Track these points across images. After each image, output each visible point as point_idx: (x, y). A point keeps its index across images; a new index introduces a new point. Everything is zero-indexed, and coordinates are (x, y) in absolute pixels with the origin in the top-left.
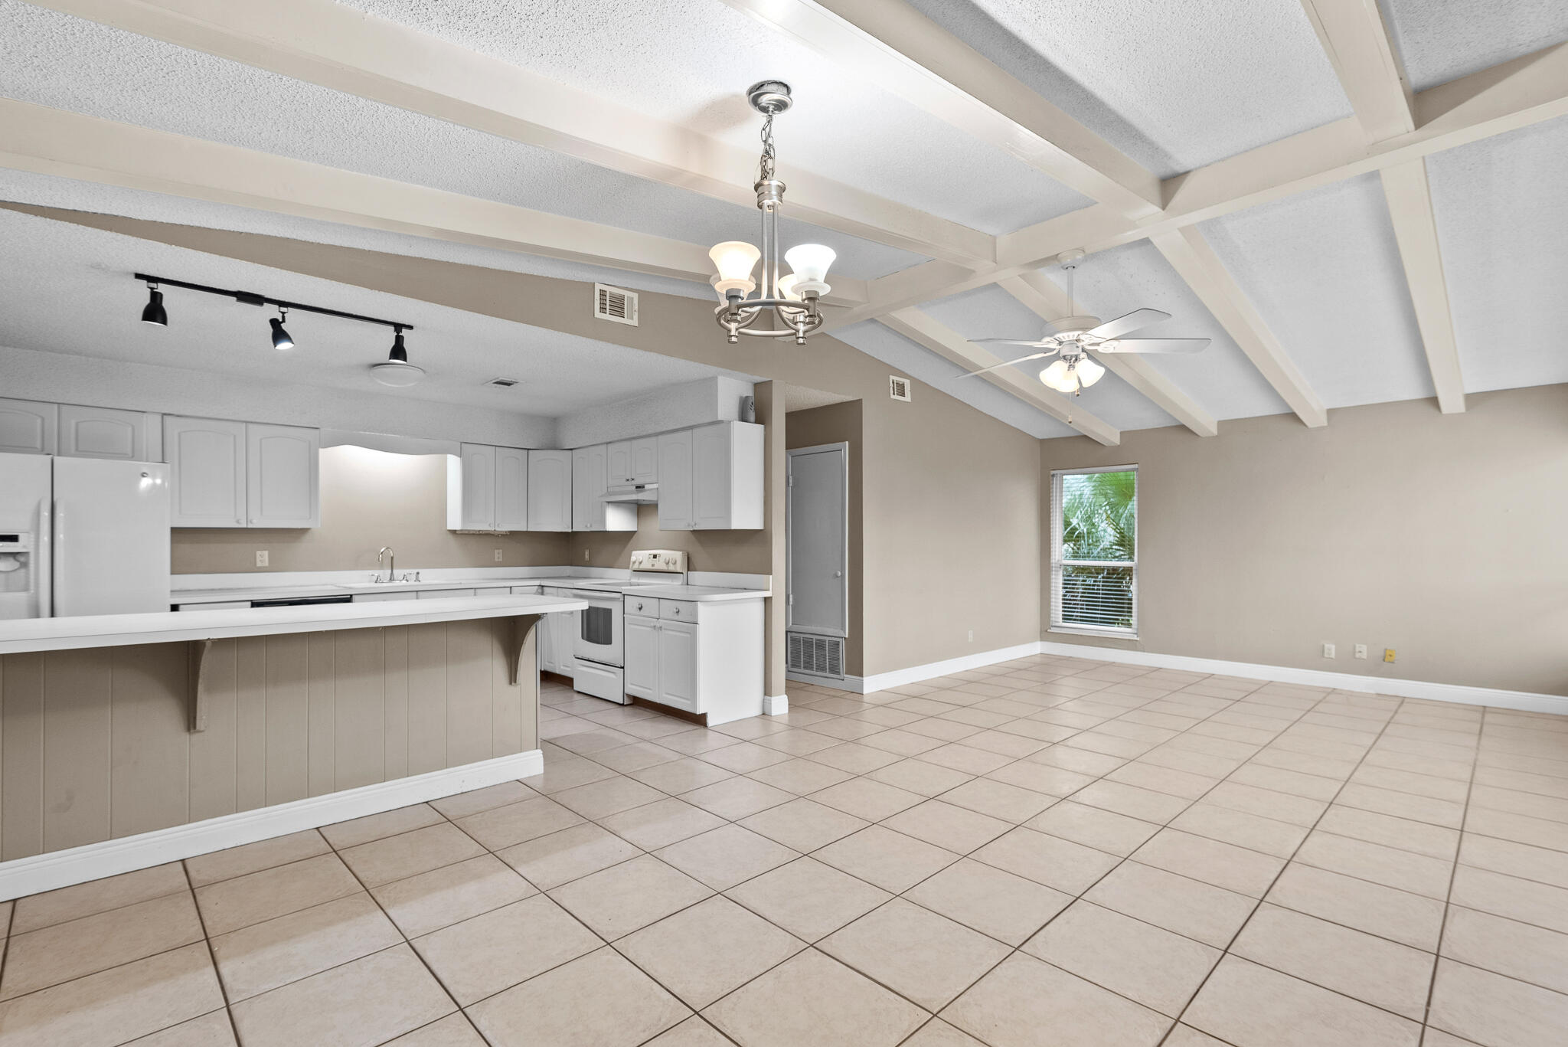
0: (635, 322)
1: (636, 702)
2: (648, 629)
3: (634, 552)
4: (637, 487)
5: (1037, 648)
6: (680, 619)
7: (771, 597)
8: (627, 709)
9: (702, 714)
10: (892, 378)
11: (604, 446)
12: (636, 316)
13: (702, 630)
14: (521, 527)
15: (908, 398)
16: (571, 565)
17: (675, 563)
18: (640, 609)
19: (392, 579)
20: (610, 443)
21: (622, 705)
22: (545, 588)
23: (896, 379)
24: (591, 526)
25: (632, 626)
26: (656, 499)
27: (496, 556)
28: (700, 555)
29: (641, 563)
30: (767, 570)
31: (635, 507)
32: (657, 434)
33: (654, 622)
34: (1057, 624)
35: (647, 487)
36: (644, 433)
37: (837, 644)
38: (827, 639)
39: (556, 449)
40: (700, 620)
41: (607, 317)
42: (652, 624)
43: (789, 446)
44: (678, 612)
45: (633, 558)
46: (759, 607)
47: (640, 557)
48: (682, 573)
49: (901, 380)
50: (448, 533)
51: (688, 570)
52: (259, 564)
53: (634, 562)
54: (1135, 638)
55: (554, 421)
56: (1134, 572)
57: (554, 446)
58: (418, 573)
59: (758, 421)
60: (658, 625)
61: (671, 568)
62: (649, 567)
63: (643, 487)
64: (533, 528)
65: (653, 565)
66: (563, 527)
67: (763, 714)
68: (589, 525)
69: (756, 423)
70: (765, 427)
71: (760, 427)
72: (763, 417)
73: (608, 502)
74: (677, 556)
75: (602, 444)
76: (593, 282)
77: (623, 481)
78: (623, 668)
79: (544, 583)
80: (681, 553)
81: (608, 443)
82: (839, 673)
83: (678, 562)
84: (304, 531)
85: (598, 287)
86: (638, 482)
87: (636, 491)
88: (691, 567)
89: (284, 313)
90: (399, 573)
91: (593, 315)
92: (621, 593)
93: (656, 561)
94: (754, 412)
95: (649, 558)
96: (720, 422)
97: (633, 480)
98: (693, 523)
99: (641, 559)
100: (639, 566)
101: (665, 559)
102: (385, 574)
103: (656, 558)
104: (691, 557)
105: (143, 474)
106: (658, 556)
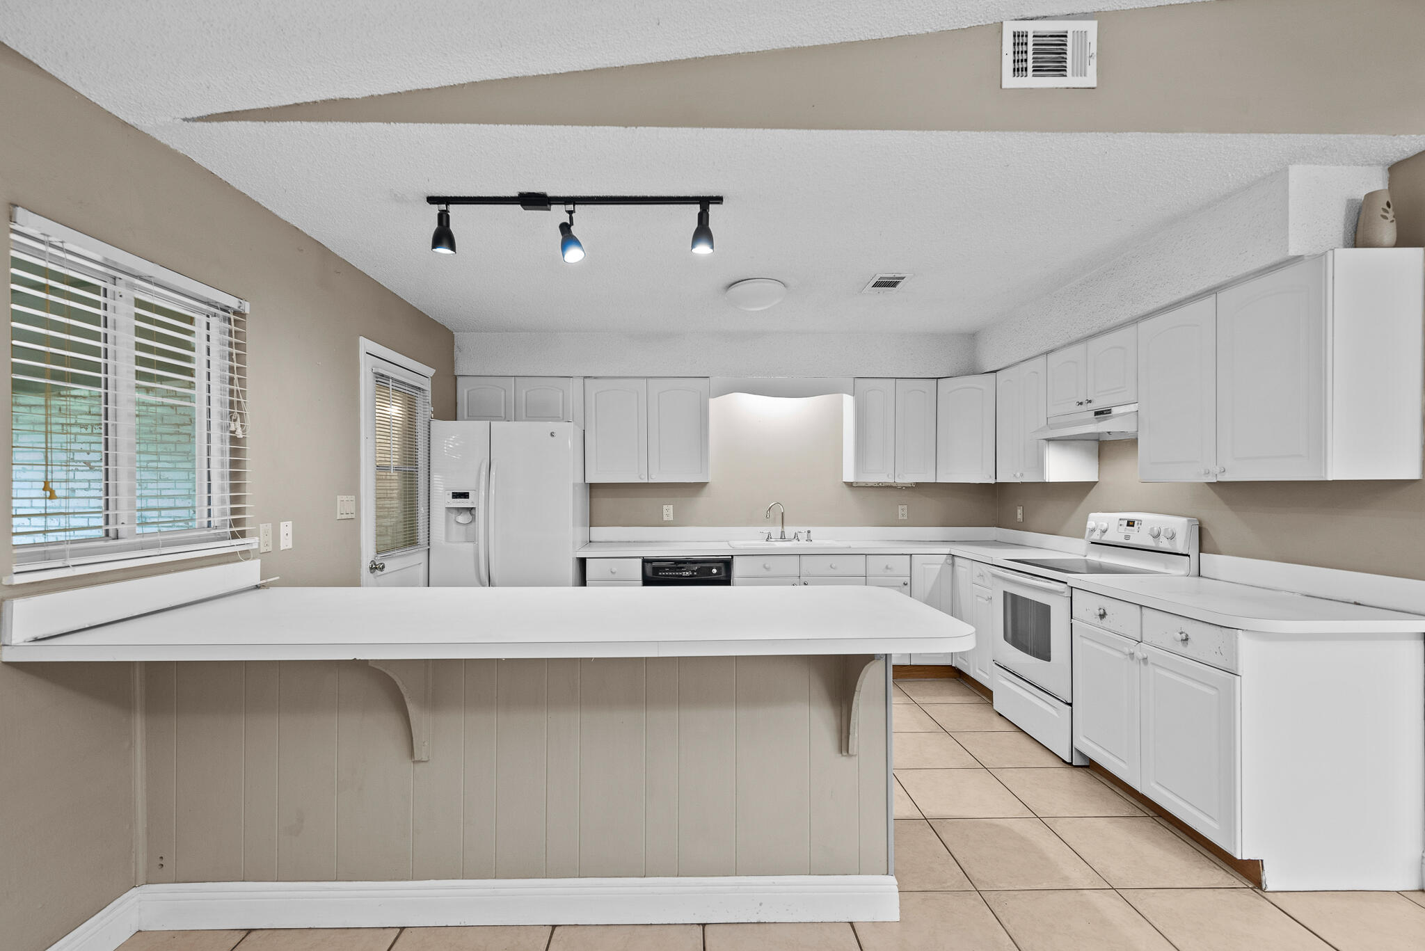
0: (1091, 80)
2: (1118, 655)
3: (1092, 515)
4: (1097, 413)
6: (1190, 654)
8: (1075, 772)
9: (1249, 861)
11: (1041, 360)
12: (1092, 69)
13: (1247, 689)
14: (930, 479)
16: (999, 526)
17: (1172, 537)
18: (1103, 616)
19: (783, 537)
20: (1052, 351)
21: (1069, 764)
22: (956, 559)
24: (1022, 475)
25: (1086, 642)
26: (1133, 431)
27: (900, 512)
28: (1224, 522)
29: (1104, 532)
31: (1096, 445)
32: (1135, 321)
33: (1131, 646)
35: (1115, 411)
36: (1112, 323)
39: (974, 374)
40: (1244, 667)
41: (1031, 81)
42: (1127, 650)
44: (1187, 639)
45: (1091, 524)
47: (1104, 522)
48: (1190, 555)
50: (844, 485)
51: (1200, 551)
52: (665, 518)
53: (1093, 530)
55: (972, 338)
57: (973, 370)
58: (809, 532)
60: (1139, 655)
61: (1164, 544)
62: (1120, 540)
63: (1109, 411)
64: (942, 479)
65: (1127, 537)
66: (982, 476)
68: (1018, 474)
69: (1397, 245)
71: (1413, 254)
73: (1048, 440)
74: (1179, 529)
75: (1040, 355)
76: (997, 21)
77: (1074, 407)
78: (1071, 705)
79: (956, 550)
80: (1184, 520)
81: (1047, 353)
83: (1177, 536)
84: (703, 485)
85: (1009, 28)
86: (1099, 404)
87: (1096, 418)
88: (1206, 545)
89: (570, 213)
90: (790, 531)
91: (999, 86)
92: (1066, 583)
93: (1133, 531)
94: (1392, 221)
95: (1121, 525)
96: (1297, 259)
97: (1090, 402)
98: (1217, 470)
99: (1105, 526)
100: (1101, 536)
101: (1152, 529)
102: (776, 531)
103: (1133, 526)
104: (1207, 528)
105: (552, 435)
106: (1136, 522)
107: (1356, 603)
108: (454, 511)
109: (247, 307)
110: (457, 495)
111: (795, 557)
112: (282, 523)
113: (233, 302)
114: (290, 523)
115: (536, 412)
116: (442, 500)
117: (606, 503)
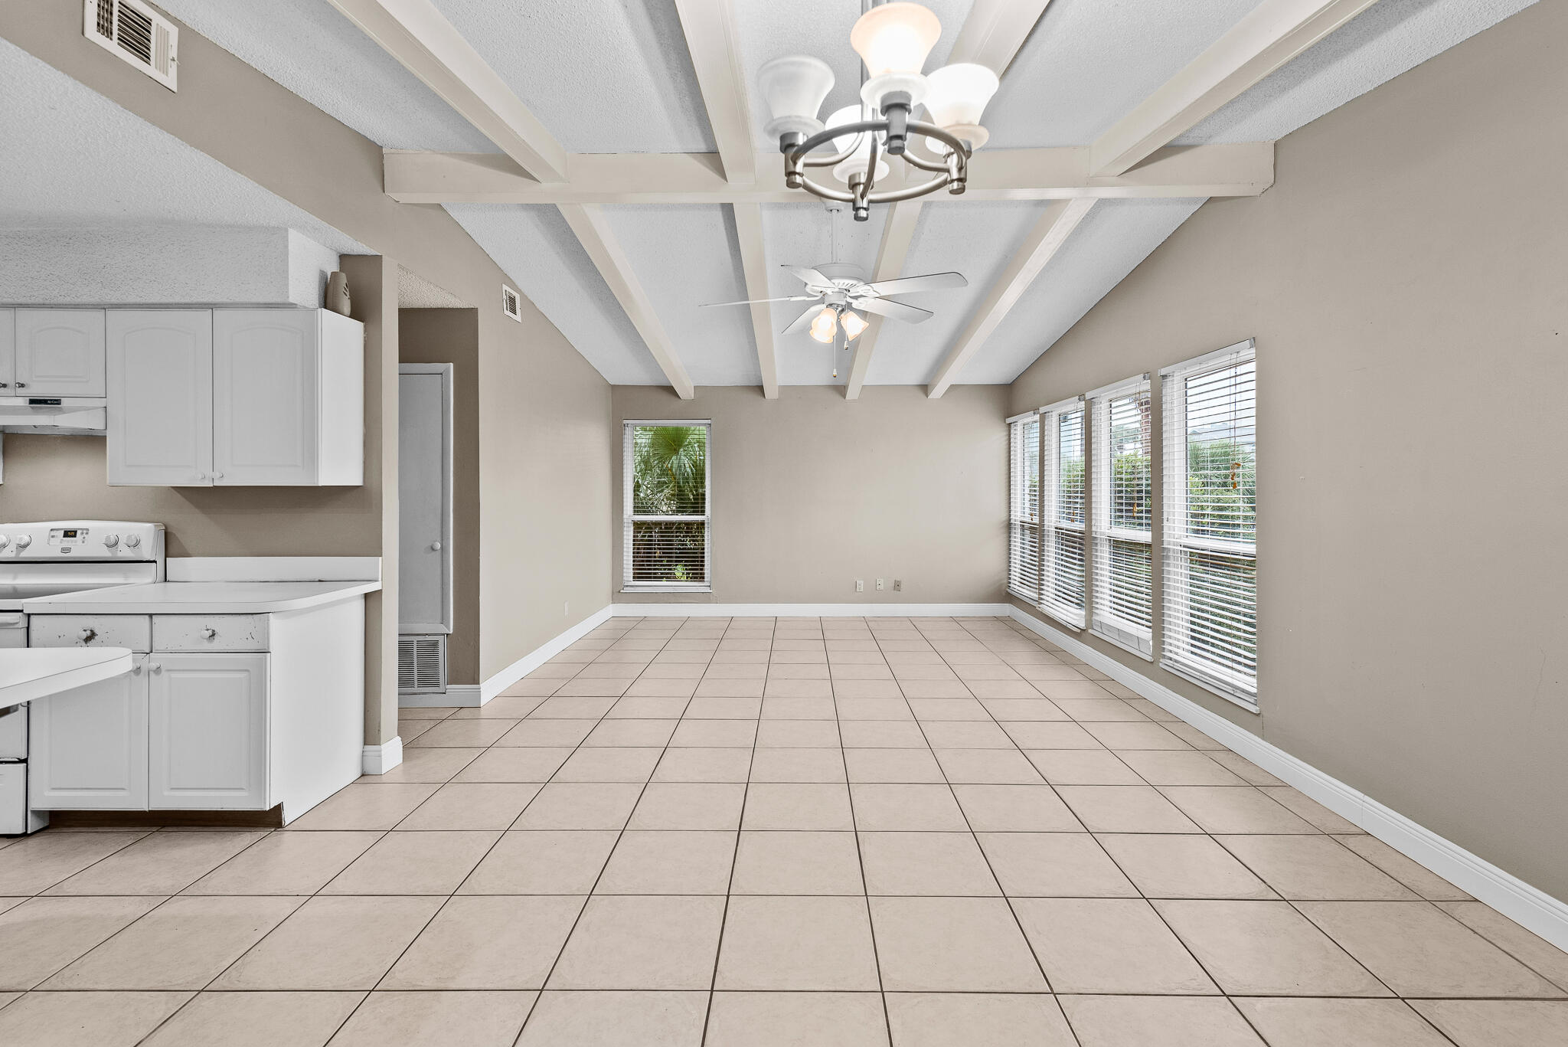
1: (58, 822)
4: (32, 402)
5: (612, 610)
7: (381, 590)
8: (31, 842)
10: (505, 287)
13: (276, 663)
15: (518, 317)
18: (90, 638)
21: (25, 835)
23: (509, 289)
26: (102, 427)
28: (192, 524)
29: (25, 546)
30: (374, 549)
32: (105, 308)
34: (630, 584)
35: (65, 402)
36: (68, 300)
37: (435, 644)
38: (415, 639)
40: (275, 645)
41: (113, 46)
43: (403, 359)
44: (213, 635)
46: (356, 612)
47: (21, 534)
48: (155, 562)
49: (514, 293)
51: (167, 556)
54: (708, 590)
56: (706, 525)
59: (355, 314)
60: (149, 666)
61: (125, 553)
62: (56, 553)
63: (54, 402)
65: (66, 550)
67: (363, 775)
69: (351, 316)
70: (365, 326)
71: (358, 326)
72: (363, 310)
74: (145, 536)
78: (25, 761)
82: (437, 685)
86: (39, 391)
87: (32, 408)
88: (171, 550)
91: (81, 31)
92: (22, 611)
93: (76, 542)
95: (53, 537)
96: (292, 306)
97: (22, 386)
98: (217, 475)
99: (26, 539)
100: (18, 553)
101: (108, 538)
103: (75, 536)
104: (174, 532)
106: (79, 532)
107: (320, 581)
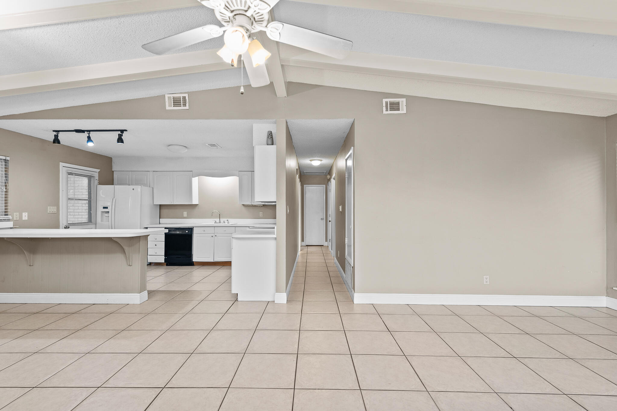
0: (187, 107)
10: (384, 100)
15: (403, 111)
19: (220, 222)
23: (388, 100)
27: (260, 214)
50: (242, 205)
52: (184, 216)
58: (229, 220)
67: (274, 301)
71: (275, 147)
76: (163, 94)
82: (351, 288)
84: (196, 205)
89: (89, 134)
90: (222, 220)
91: (166, 109)
94: (270, 139)
102: (218, 220)
105: (133, 189)
108: (104, 213)
109: (8, 158)
110: (104, 208)
111: (213, 227)
112: (23, 213)
113: (4, 158)
114: (27, 213)
115: (138, 183)
116: (100, 209)
117: (164, 211)
